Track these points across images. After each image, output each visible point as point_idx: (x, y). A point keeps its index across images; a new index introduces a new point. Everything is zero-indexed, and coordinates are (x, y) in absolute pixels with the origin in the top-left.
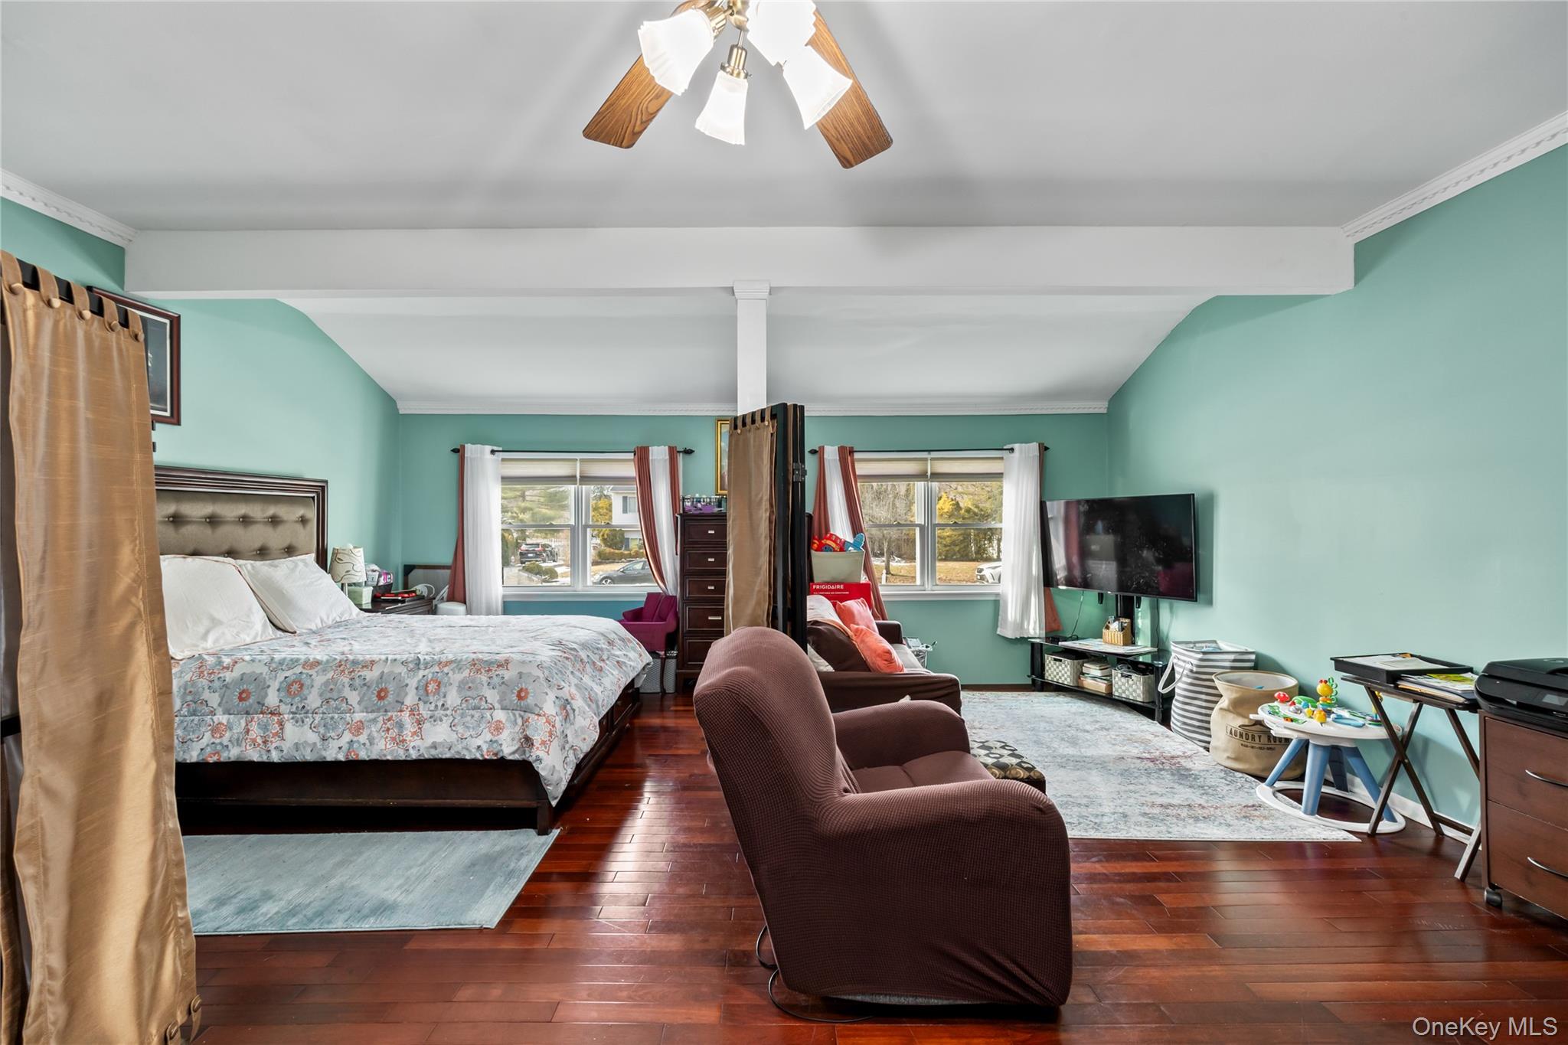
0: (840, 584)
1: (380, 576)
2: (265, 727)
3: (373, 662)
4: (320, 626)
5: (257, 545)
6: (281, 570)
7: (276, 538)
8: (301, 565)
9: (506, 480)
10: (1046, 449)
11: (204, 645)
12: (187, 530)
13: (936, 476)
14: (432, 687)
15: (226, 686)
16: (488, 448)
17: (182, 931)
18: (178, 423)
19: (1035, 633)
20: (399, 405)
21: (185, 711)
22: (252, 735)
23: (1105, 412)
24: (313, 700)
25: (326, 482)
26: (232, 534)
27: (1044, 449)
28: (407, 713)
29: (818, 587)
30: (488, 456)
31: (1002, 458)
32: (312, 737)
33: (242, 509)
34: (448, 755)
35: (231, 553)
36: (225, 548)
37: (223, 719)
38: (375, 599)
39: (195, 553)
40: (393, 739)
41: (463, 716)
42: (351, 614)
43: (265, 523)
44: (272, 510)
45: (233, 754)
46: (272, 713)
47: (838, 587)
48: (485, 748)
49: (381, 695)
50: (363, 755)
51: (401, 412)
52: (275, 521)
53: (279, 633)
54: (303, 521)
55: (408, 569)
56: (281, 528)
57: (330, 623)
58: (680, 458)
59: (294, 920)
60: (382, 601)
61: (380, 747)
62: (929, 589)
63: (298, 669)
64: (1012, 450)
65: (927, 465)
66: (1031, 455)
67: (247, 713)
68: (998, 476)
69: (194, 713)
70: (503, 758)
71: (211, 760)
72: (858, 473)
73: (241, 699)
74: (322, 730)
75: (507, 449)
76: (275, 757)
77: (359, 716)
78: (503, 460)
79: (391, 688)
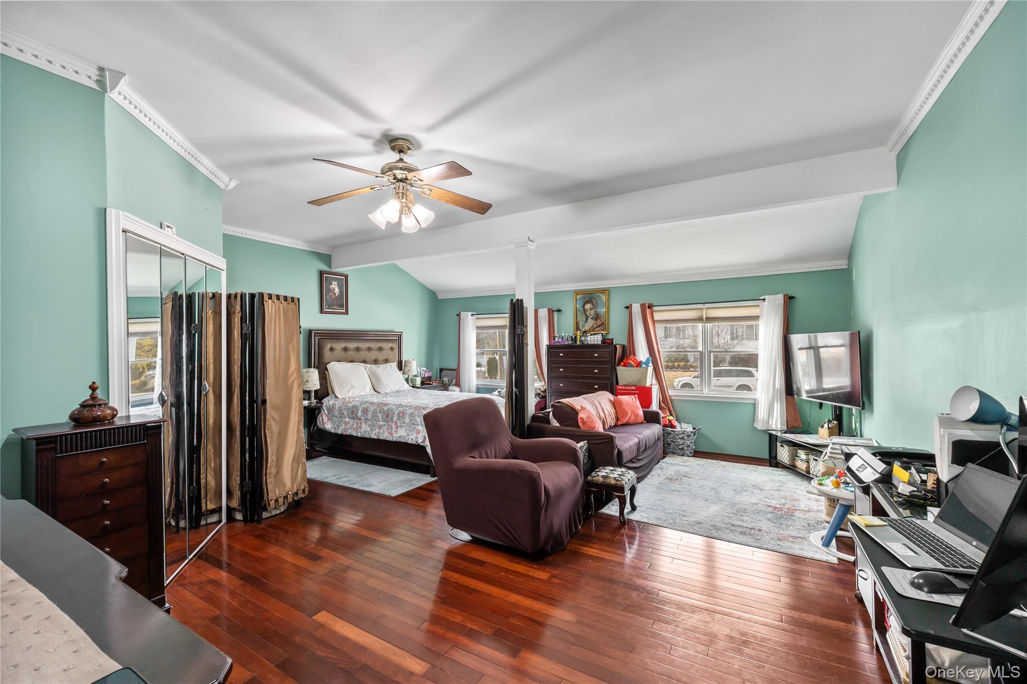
0: (634, 386)
1: (425, 373)
2: (357, 424)
3: (388, 404)
4: (390, 391)
5: (374, 359)
6: (380, 369)
7: (381, 356)
8: (389, 367)
9: (478, 328)
10: (792, 298)
11: (347, 394)
12: (349, 353)
13: (709, 319)
14: (401, 415)
15: (348, 408)
16: (470, 313)
17: (304, 465)
18: (348, 314)
19: (776, 427)
20: (438, 295)
21: (339, 416)
22: (354, 426)
23: (847, 268)
24: (370, 416)
25: (402, 332)
26: (364, 354)
27: (789, 299)
28: (394, 424)
29: (620, 388)
30: (470, 317)
31: (758, 306)
32: (369, 429)
33: (368, 345)
34: (403, 441)
35: (364, 362)
36: (362, 360)
37: (347, 420)
38: (423, 383)
39: (352, 362)
40: (389, 433)
41: (409, 426)
42: (404, 387)
43: (376, 350)
44: (379, 345)
45: (349, 432)
46: (359, 419)
47: (632, 388)
48: (414, 439)
49: (387, 416)
50: (381, 438)
51: (439, 298)
52: (380, 349)
53: (375, 393)
54: (392, 349)
55: (441, 370)
56: (383, 352)
57: (394, 390)
58: (555, 314)
59: (347, 483)
60: (426, 383)
61: (385, 435)
62: (707, 393)
63: (368, 405)
64: (764, 299)
65: (703, 313)
66: (777, 303)
67: (353, 419)
68: (756, 318)
69: (341, 417)
70: (419, 445)
71: (344, 434)
72: (655, 319)
73: (352, 414)
74: (371, 427)
75: (478, 313)
76: (359, 435)
77: (381, 423)
78: (477, 318)
79: (390, 413)
